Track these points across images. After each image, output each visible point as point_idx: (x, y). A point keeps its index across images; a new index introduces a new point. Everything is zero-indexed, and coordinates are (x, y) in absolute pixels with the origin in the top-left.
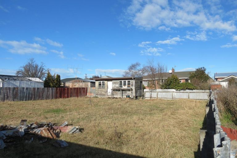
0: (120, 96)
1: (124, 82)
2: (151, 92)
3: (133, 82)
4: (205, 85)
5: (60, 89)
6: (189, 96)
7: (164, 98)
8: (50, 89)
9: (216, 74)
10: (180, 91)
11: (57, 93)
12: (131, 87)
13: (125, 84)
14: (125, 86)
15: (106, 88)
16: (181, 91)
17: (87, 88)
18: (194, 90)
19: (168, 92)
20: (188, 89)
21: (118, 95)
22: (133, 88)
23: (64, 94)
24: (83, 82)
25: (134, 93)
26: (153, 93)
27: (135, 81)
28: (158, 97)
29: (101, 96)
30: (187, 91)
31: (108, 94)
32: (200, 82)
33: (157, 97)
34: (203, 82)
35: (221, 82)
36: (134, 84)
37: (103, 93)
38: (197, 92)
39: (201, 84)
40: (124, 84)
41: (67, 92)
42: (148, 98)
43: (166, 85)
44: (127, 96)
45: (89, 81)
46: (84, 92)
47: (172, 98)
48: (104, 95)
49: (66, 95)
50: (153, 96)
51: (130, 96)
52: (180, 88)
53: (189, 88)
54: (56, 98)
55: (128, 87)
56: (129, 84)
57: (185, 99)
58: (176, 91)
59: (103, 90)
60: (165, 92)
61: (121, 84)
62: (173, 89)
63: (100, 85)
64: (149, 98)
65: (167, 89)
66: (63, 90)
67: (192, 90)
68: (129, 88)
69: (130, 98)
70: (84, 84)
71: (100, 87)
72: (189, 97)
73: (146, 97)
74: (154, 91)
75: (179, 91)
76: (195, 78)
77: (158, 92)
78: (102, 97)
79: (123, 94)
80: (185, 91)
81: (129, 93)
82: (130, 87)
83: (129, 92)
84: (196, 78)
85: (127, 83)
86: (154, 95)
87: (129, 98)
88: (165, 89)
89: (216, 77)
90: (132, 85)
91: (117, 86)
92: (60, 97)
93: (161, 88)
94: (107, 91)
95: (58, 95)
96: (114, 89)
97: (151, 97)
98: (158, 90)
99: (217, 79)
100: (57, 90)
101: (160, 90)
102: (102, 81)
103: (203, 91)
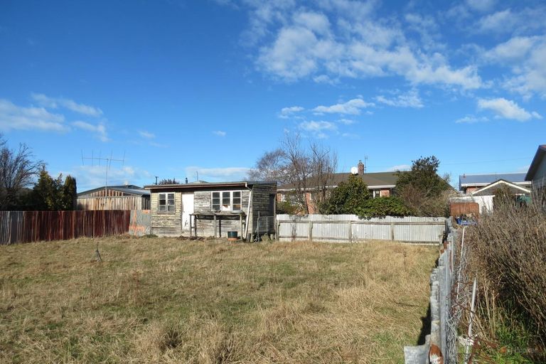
0: (213, 234)
1: (225, 195)
2: (294, 221)
3: (247, 195)
4: (436, 203)
5: (40, 214)
6: (392, 232)
7: (329, 239)
8: (5, 215)
9: (463, 178)
10: (369, 218)
11: (29, 225)
12: (243, 209)
13: (226, 202)
14: (226, 206)
15: (178, 210)
16: (373, 220)
17: (128, 212)
18: (405, 218)
19: (338, 222)
20: (391, 215)
21: (209, 230)
22: (248, 211)
23: (56, 228)
24: (124, 195)
25: (251, 225)
26: (299, 225)
27: (254, 192)
28: (313, 235)
29: (164, 233)
30: (389, 219)
31: (184, 228)
32: (423, 196)
33: (311, 235)
34: (429, 195)
35: (474, 195)
36: (250, 200)
37: (170, 224)
38: (413, 224)
39: (426, 202)
40: (224, 200)
41: (65, 224)
42: (286, 240)
43: (332, 203)
44: (229, 233)
45: (138, 194)
46: (120, 221)
47: (350, 239)
48: (172, 230)
49: (62, 232)
50: (298, 233)
51: (239, 234)
52: (369, 210)
53: (392, 210)
54: (28, 239)
55: (235, 208)
56: (236, 201)
57: (382, 242)
58: (359, 220)
59: (171, 217)
60: (332, 222)
61: (216, 201)
62: (352, 213)
63: (162, 202)
64: (289, 237)
65: (336, 213)
66: (50, 218)
67: (402, 216)
68: (235, 211)
69: (239, 238)
70: (125, 200)
71: (162, 208)
72: (393, 237)
73: (280, 234)
74: (302, 219)
75: (366, 220)
76: (410, 186)
77: (313, 223)
78: (167, 236)
79: (222, 228)
80: (383, 220)
81: (236, 224)
82: (239, 208)
83: (237, 221)
84: (413, 184)
85: (231, 198)
86: (303, 230)
87: (235, 239)
88: (330, 214)
89: (463, 185)
90: (246, 204)
91: (207, 205)
92: (43, 236)
93: (322, 213)
94: (181, 220)
95: (35, 231)
96: (198, 215)
97: (294, 237)
98: (312, 217)
99: (465, 189)
100: (29, 216)
101: (319, 217)
102: (167, 194)
103: (431, 220)
